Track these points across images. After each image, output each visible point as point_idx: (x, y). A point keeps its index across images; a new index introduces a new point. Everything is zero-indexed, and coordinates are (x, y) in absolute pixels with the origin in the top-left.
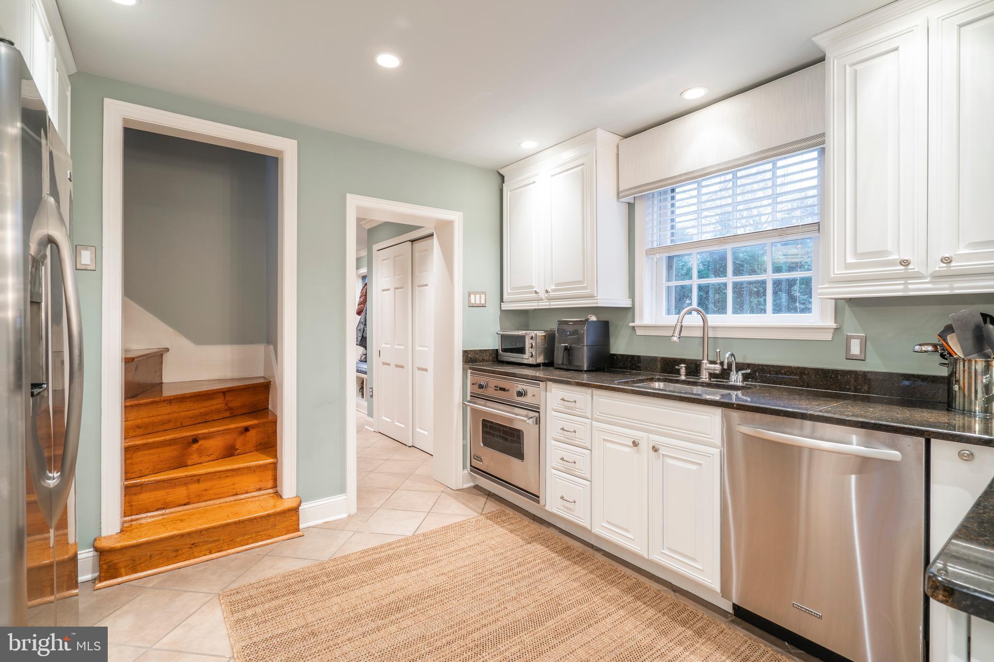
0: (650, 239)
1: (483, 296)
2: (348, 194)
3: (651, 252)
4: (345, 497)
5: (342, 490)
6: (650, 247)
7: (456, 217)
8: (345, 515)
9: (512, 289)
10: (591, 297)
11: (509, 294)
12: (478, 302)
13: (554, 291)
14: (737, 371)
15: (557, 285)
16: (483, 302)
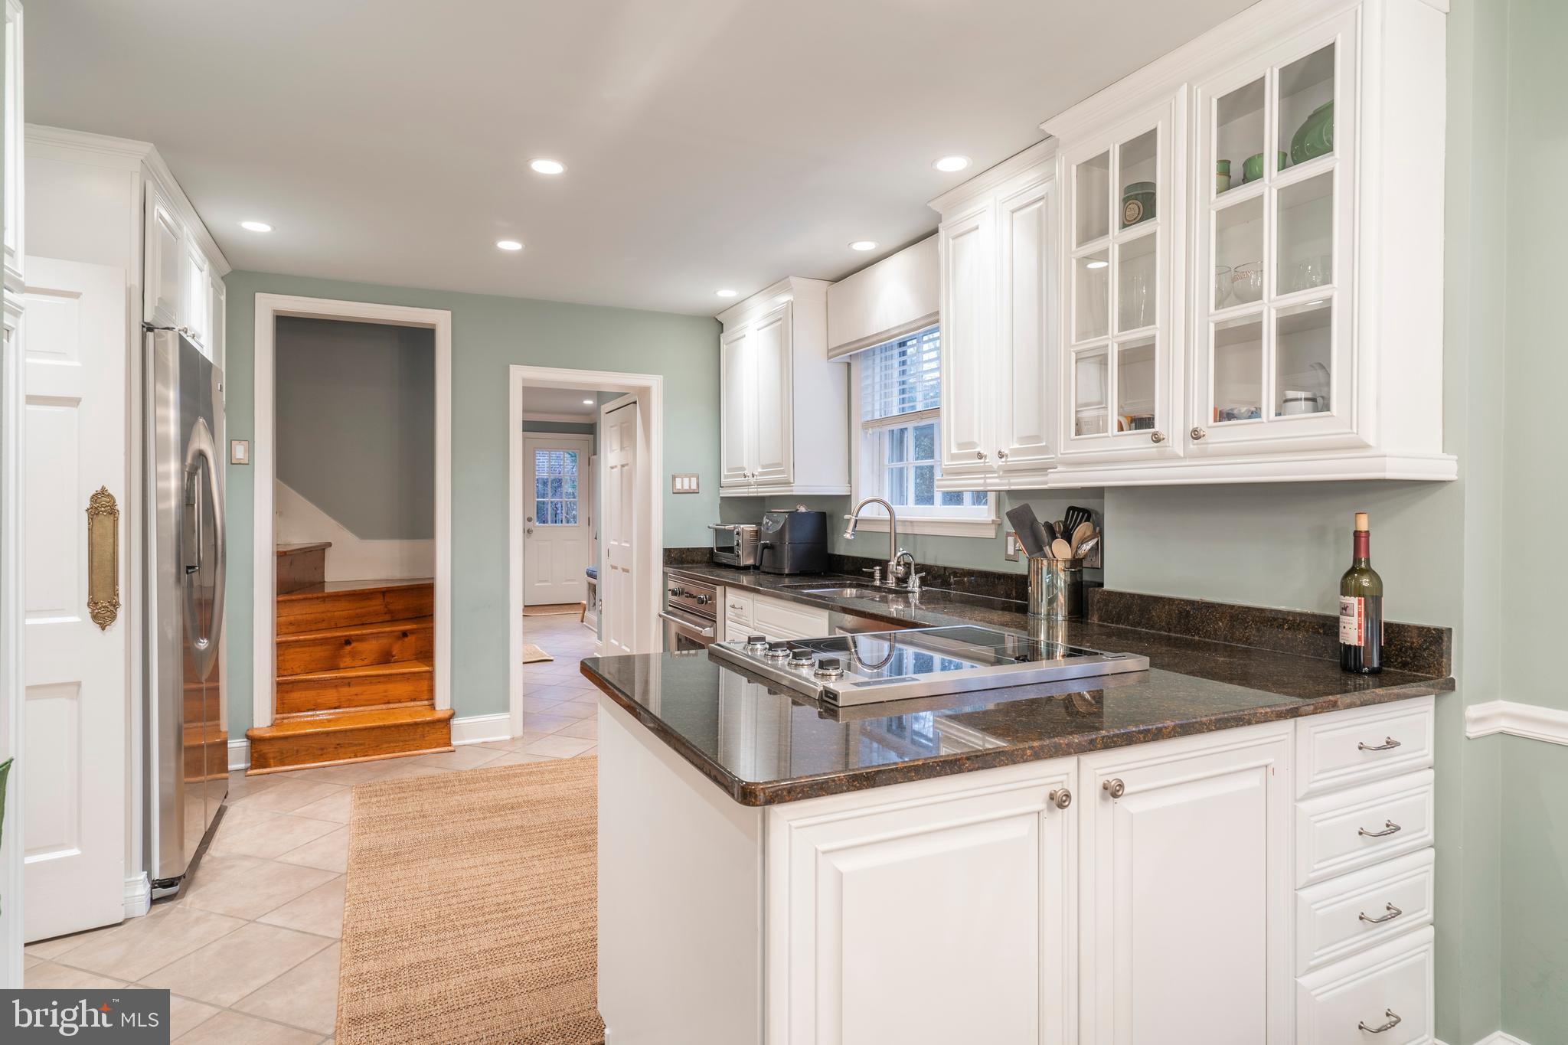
0: (869, 408)
1: (694, 480)
2: (511, 366)
3: (867, 425)
4: (509, 716)
5: (505, 707)
6: (869, 418)
7: (655, 383)
8: (508, 737)
9: (729, 470)
10: (787, 483)
11: (727, 477)
12: (686, 487)
13: (762, 474)
14: (916, 573)
15: (763, 467)
16: (694, 487)
